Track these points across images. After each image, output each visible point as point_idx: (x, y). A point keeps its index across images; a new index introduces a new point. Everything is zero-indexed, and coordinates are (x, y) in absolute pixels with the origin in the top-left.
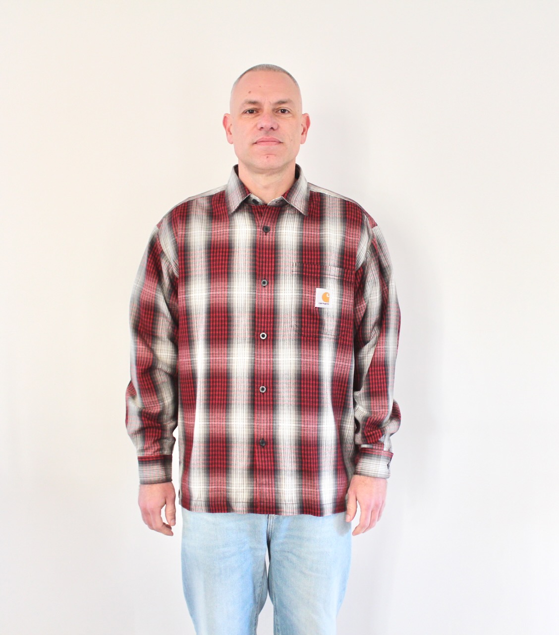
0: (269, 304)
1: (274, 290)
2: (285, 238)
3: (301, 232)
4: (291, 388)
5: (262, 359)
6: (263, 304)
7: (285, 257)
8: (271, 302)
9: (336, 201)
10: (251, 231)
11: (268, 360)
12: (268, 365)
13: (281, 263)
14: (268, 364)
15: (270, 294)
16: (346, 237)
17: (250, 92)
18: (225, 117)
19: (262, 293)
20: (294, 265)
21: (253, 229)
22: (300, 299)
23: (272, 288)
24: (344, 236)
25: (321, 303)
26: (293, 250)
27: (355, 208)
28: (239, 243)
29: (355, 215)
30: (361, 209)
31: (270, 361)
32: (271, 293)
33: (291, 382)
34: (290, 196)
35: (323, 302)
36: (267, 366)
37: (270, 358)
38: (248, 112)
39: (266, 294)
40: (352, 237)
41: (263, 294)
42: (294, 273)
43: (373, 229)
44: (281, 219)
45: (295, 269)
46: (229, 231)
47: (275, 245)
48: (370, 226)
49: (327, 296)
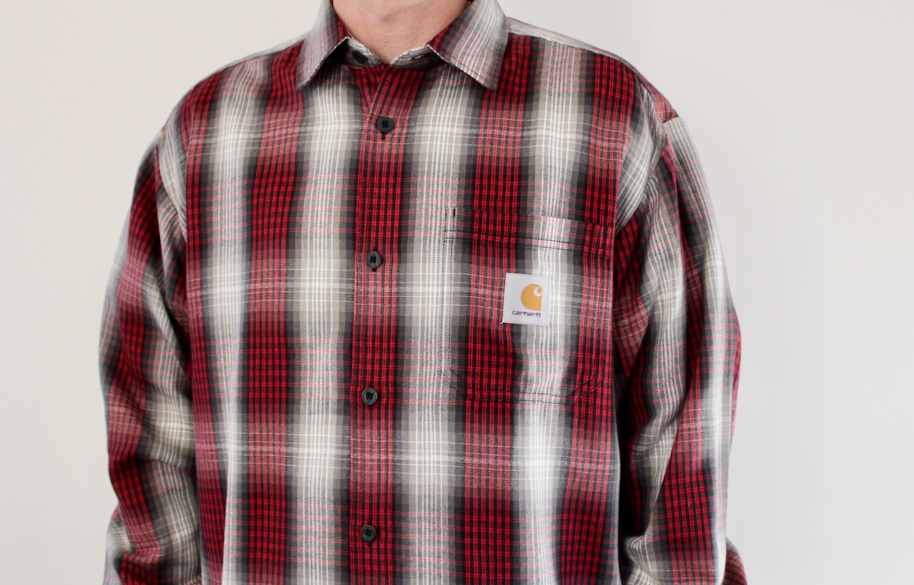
0: (386, 314)
1: (398, 279)
2: (431, 145)
3: (474, 131)
4: (439, 533)
5: (367, 456)
6: (371, 313)
7: (427, 193)
8: (390, 308)
9: (571, 55)
10: (349, 130)
11: (383, 457)
12: (383, 472)
13: (418, 209)
14: (383, 468)
15: (387, 289)
16: (593, 141)
19: (367, 285)
20: (450, 214)
21: (354, 126)
22: (462, 301)
23: (394, 274)
24: (586, 138)
25: (518, 313)
26: (448, 175)
27: (618, 70)
28: (318, 162)
29: (618, 86)
30: (633, 73)
31: (387, 460)
32: (391, 286)
33: (438, 518)
34: (449, 43)
35: (523, 309)
36: (379, 474)
37: (387, 453)
39: (379, 289)
40: (609, 141)
41: (371, 289)
42: (448, 234)
43: (666, 125)
44: (424, 100)
45: (450, 223)
46: (300, 133)
47: (404, 164)
48: (658, 115)
49: (536, 293)
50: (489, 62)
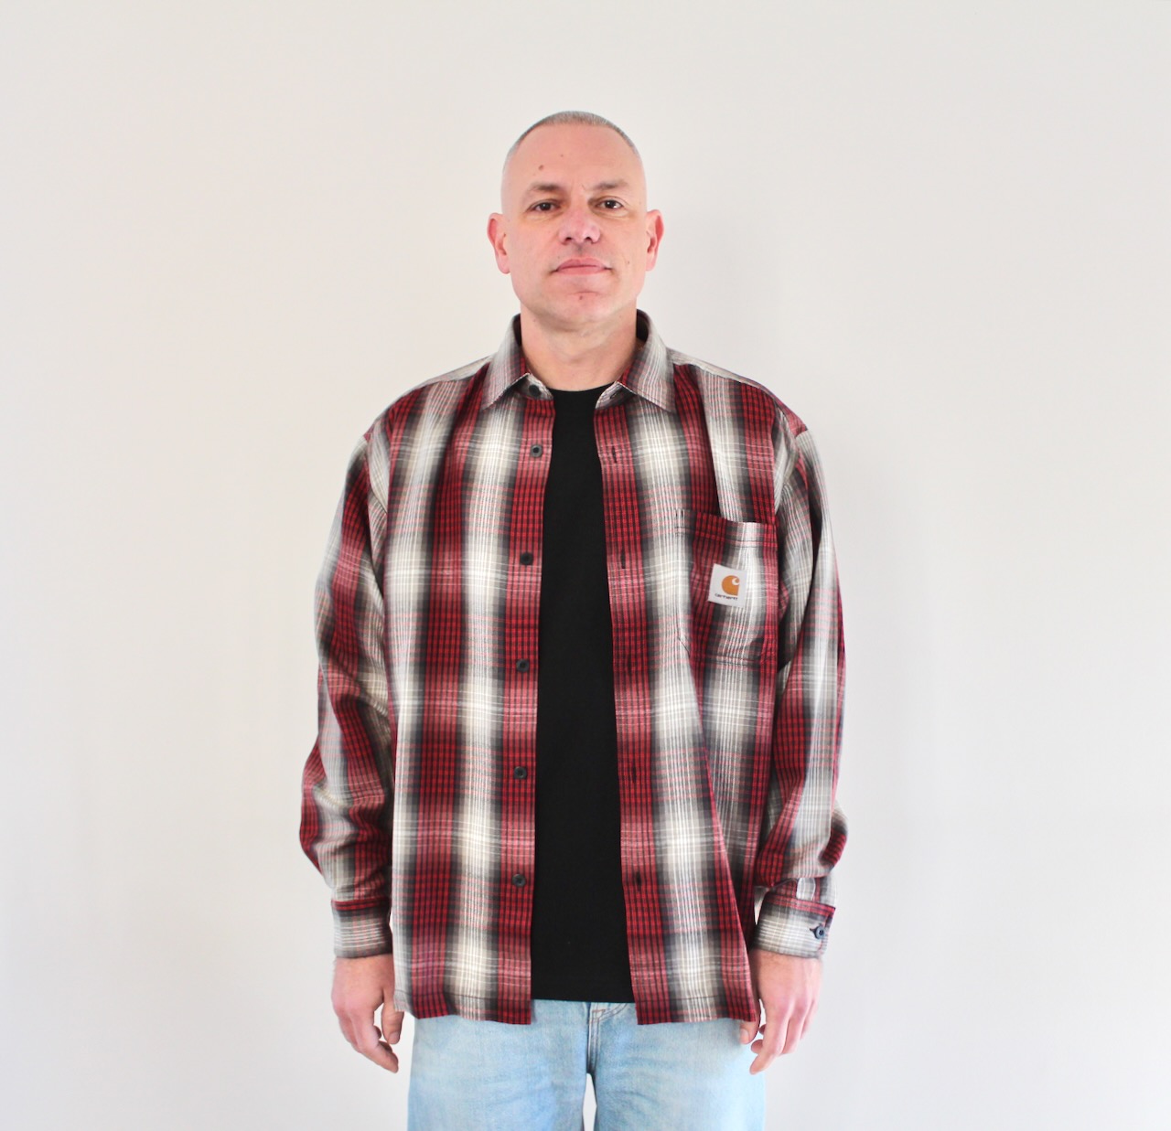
0: (637, 601)
1: (644, 572)
2: (654, 464)
4: (686, 765)
5: (629, 712)
6: (624, 601)
7: (659, 501)
8: (640, 596)
9: (721, 384)
11: (642, 712)
12: (642, 724)
13: (653, 514)
14: (642, 721)
15: (635, 581)
16: (749, 457)
17: (541, 167)
18: (492, 222)
19: (620, 580)
20: (679, 515)
23: (640, 568)
24: (744, 456)
25: (719, 596)
26: (672, 484)
27: (760, 397)
29: (762, 411)
30: (771, 399)
31: (645, 715)
32: (638, 578)
33: (684, 754)
34: (634, 378)
35: (723, 593)
36: (639, 726)
37: (645, 709)
38: (538, 208)
39: (629, 582)
40: (763, 456)
41: (623, 582)
42: (680, 531)
43: (798, 439)
45: (679, 522)
47: (636, 482)
48: (791, 432)
49: (734, 582)
50: (666, 390)
